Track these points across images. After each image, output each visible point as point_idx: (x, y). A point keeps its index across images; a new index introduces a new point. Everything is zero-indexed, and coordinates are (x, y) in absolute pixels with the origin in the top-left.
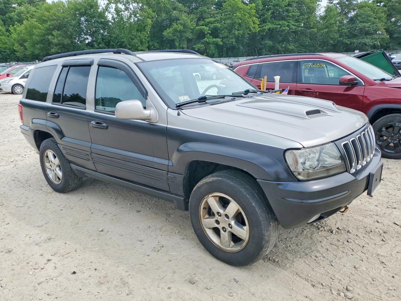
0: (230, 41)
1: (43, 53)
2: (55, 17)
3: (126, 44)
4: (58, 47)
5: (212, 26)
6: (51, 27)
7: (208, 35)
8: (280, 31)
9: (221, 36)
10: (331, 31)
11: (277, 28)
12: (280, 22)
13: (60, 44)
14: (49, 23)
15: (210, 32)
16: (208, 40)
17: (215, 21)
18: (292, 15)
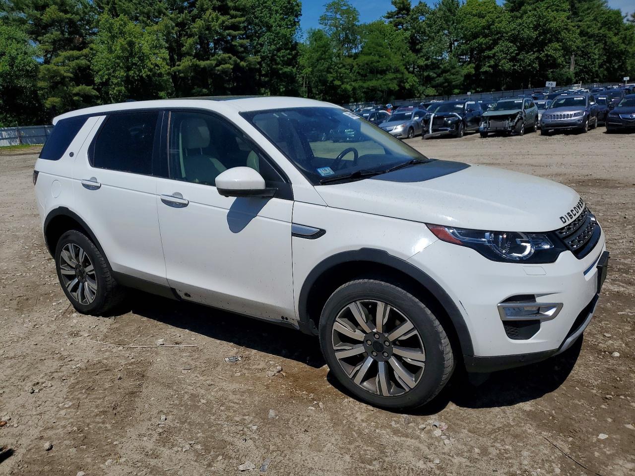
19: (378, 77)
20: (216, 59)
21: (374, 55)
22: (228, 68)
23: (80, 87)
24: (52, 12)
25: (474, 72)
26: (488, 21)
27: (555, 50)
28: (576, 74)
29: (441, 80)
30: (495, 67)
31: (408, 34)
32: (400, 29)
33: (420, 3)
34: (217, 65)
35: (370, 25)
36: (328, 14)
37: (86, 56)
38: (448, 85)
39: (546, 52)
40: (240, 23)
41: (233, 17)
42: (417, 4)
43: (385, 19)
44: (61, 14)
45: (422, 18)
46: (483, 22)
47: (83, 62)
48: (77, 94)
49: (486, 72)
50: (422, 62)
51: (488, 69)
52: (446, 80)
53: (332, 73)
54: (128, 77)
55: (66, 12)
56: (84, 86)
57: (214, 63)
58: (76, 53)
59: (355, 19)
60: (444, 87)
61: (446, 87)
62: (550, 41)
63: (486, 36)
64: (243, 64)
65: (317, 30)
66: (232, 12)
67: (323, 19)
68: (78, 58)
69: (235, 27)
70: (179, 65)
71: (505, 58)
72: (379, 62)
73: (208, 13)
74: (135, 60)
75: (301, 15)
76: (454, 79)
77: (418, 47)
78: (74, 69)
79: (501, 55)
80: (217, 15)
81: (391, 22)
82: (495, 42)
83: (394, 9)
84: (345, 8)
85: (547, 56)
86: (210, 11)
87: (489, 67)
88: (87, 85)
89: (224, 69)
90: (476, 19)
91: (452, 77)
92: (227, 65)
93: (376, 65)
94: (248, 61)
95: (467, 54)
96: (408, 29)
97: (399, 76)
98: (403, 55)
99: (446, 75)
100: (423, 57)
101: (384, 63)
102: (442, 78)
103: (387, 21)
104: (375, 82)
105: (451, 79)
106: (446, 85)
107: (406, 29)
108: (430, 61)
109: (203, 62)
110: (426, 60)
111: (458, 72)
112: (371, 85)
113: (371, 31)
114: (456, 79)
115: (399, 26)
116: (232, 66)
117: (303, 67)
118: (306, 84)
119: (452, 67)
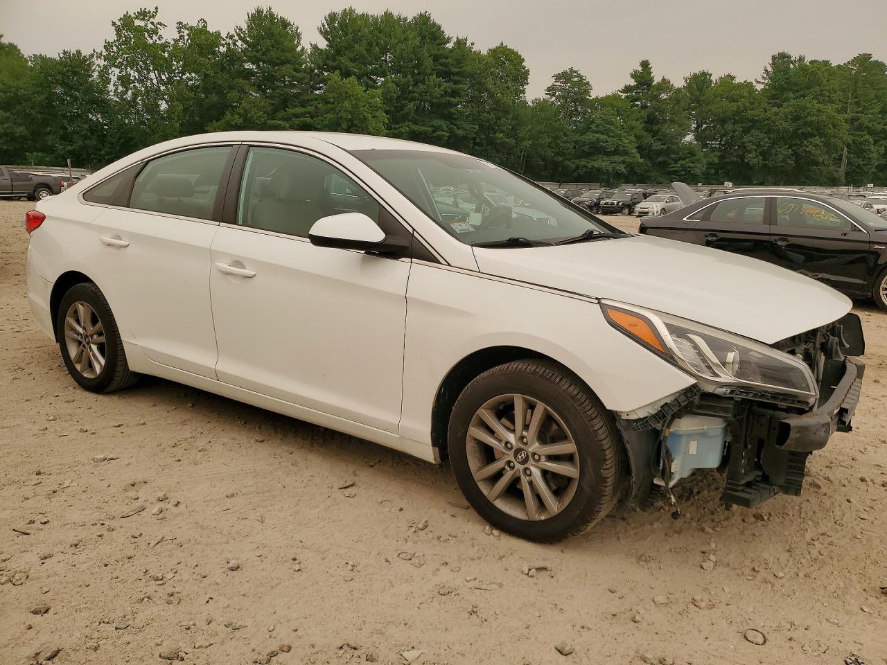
19: (605, 158)
20: (433, 126)
21: (602, 134)
25: (717, 162)
26: (739, 108)
27: (816, 145)
28: (847, 174)
29: (677, 167)
30: (742, 157)
31: (644, 113)
32: (638, 105)
33: (664, 79)
34: (434, 132)
35: (602, 99)
36: (556, 84)
37: (309, 113)
38: (685, 175)
39: (804, 148)
40: (459, 89)
41: (456, 83)
42: (660, 80)
43: (621, 94)
45: (664, 96)
46: (733, 107)
49: (733, 163)
50: (657, 146)
51: (735, 159)
52: (684, 168)
53: (553, 148)
57: (430, 129)
58: (303, 110)
59: (587, 92)
60: (677, 175)
61: (682, 175)
62: (812, 135)
63: (736, 122)
64: (460, 132)
65: (542, 100)
66: (456, 78)
67: (551, 90)
68: (303, 115)
69: (454, 94)
70: (395, 129)
71: (756, 150)
72: (607, 142)
73: (432, 78)
75: (528, 83)
77: (655, 128)
79: (750, 147)
80: (440, 82)
81: (627, 97)
82: (747, 131)
83: (633, 83)
84: (576, 79)
85: (805, 150)
87: (737, 157)
89: (439, 136)
90: (725, 103)
91: (691, 165)
92: (444, 133)
93: (604, 145)
94: (465, 129)
95: (716, 140)
96: (647, 107)
97: (629, 160)
98: (636, 137)
99: (684, 162)
100: (660, 140)
101: (613, 144)
102: (679, 165)
103: (623, 95)
104: (601, 163)
105: (689, 167)
106: (683, 173)
107: (644, 107)
108: (666, 146)
109: (419, 127)
110: (662, 144)
111: (698, 161)
112: (596, 166)
113: (604, 106)
114: (696, 167)
115: (637, 103)
116: (448, 135)
117: (523, 139)
118: (523, 158)
119: (692, 154)
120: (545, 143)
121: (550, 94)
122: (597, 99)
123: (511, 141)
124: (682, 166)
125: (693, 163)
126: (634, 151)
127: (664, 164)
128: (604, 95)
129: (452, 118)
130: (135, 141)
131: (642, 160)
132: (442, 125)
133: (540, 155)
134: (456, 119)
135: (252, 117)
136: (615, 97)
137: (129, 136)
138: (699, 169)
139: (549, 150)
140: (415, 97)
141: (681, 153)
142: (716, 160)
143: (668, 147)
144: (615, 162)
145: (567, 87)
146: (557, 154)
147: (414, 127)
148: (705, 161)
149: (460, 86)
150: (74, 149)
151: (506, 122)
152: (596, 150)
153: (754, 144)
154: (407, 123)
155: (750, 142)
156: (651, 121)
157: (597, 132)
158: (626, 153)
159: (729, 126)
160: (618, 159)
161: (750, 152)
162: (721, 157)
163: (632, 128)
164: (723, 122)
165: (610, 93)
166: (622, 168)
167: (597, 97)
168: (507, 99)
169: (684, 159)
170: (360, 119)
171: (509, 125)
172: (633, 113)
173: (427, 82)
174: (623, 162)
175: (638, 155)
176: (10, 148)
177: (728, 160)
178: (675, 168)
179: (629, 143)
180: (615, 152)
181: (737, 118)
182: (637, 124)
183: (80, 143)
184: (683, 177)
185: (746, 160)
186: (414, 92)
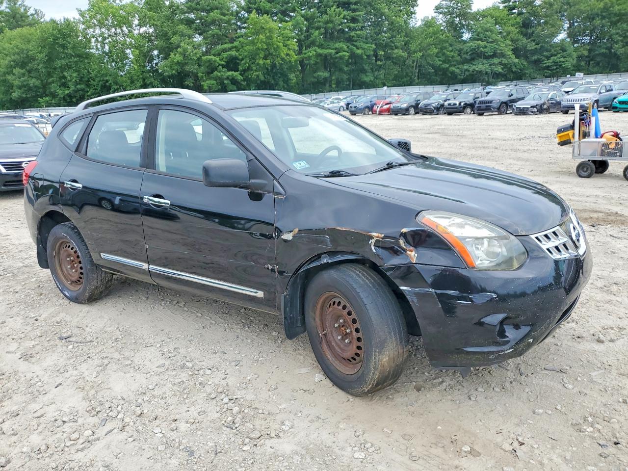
0: (255, 75)
1: (6, 98)
2: (17, 50)
3: (110, 84)
4: (22, 90)
5: (225, 55)
6: (12, 63)
7: (221, 67)
8: (336, 58)
9: (240, 68)
10: (429, 55)
11: (330, 54)
12: (337, 45)
13: (24, 86)
14: (9, 58)
15: (223, 63)
16: (219, 74)
17: (232, 47)
18: (356, 34)
19: (485, 61)
20: (336, 49)
21: (481, 40)
22: (345, 56)
23: (230, 73)
24: (215, 14)
26: (606, 4)
29: (549, 63)
30: (610, 49)
31: (519, 19)
32: (515, 13)
34: (337, 53)
35: (483, 11)
36: (442, 3)
37: (235, 47)
38: (556, 69)
40: (358, 16)
41: (354, 11)
43: (499, 5)
44: (222, 17)
46: (601, 5)
47: (233, 53)
48: (228, 78)
49: (603, 54)
50: (531, 46)
51: (604, 51)
52: (556, 63)
53: (440, 57)
54: (264, 64)
55: (224, 15)
56: (233, 72)
57: (333, 51)
58: (230, 45)
59: (469, 6)
60: (550, 70)
61: (553, 70)
63: (603, 18)
64: (359, 52)
65: (430, 18)
66: (354, 7)
67: (438, 8)
68: (230, 49)
69: (354, 20)
70: (305, 54)
71: (622, 41)
72: (486, 47)
73: (333, 9)
74: (272, 51)
75: (418, 5)
76: (563, 62)
77: (530, 31)
78: (226, 58)
79: (617, 38)
80: (340, 11)
81: (505, 7)
82: (614, 25)
86: (334, 7)
87: (606, 49)
88: (235, 72)
89: (340, 56)
91: (562, 59)
92: (345, 53)
93: (483, 50)
94: (363, 49)
95: (587, 35)
96: (523, 13)
97: (505, 61)
98: (512, 40)
99: (556, 57)
100: (534, 41)
101: (491, 49)
102: (551, 61)
103: (502, 6)
104: (480, 66)
105: (560, 62)
106: (555, 67)
107: (520, 14)
108: (540, 46)
109: (325, 50)
110: (536, 45)
111: (570, 55)
112: (477, 69)
113: (484, 16)
114: (567, 61)
115: (514, 11)
116: (348, 54)
117: (415, 52)
118: (416, 67)
119: (564, 50)
120: (433, 54)
121: (438, 12)
122: (478, 13)
123: (405, 55)
124: (554, 62)
125: (564, 57)
126: (510, 53)
127: (537, 62)
128: (485, 8)
129: (353, 41)
130: (109, 82)
131: (517, 60)
132: (343, 47)
133: (430, 65)
134: (356, 41)
135: (190, 55)
136: (495, 8)
137: (105, 79)
138: (569, 63)
139: (437, 59)
140: (320, 25)
141: (553, 50)
142: (586, 53)
143: (542, 46)
144: (494, 64)
145: (452, 5)
146: (444, 62)
147: (320, 51)
148: (575, 55)
149: (358, 13)
150: (70, 93)
151: (400, 40)
152: (476, 55)
153: (621, 36)
154: (314, 48)
155: (617, 34)
156: (526, 25)
157: (478, 40)
158: (503, 55)
159: (597, 22)
160: (496, 61)
161: (616, 43)
162: (590, 51)
163: (509, 33)
164: (591, 18)
165: (490, 5)
166: (499, 69)
167: (478, 11)
168: (400, 20)
169: (555, 55)
170: (274, 49)
171: (403, 42)
172: (509, 20)
173: (329, 12)
174: (500, 63)
175: (513, 57)
176: (28, 96)
177: (597, 52)
178: (547, 64)
179: (506, 47)
180: (494, 55)
181: (604, 14)
182: (513, 29)
183: (73, 88)
184: (554, 71)
185: (613, 51)
186: (319, 22)
